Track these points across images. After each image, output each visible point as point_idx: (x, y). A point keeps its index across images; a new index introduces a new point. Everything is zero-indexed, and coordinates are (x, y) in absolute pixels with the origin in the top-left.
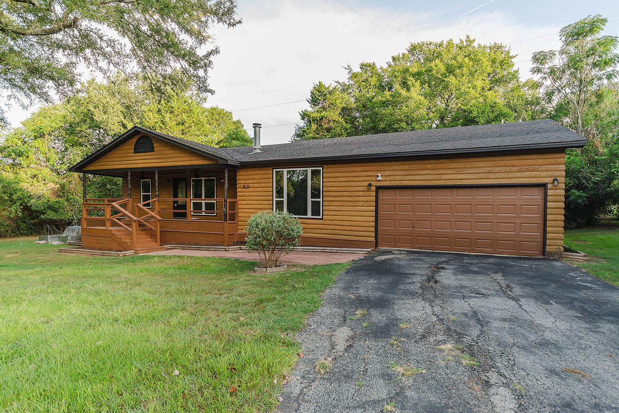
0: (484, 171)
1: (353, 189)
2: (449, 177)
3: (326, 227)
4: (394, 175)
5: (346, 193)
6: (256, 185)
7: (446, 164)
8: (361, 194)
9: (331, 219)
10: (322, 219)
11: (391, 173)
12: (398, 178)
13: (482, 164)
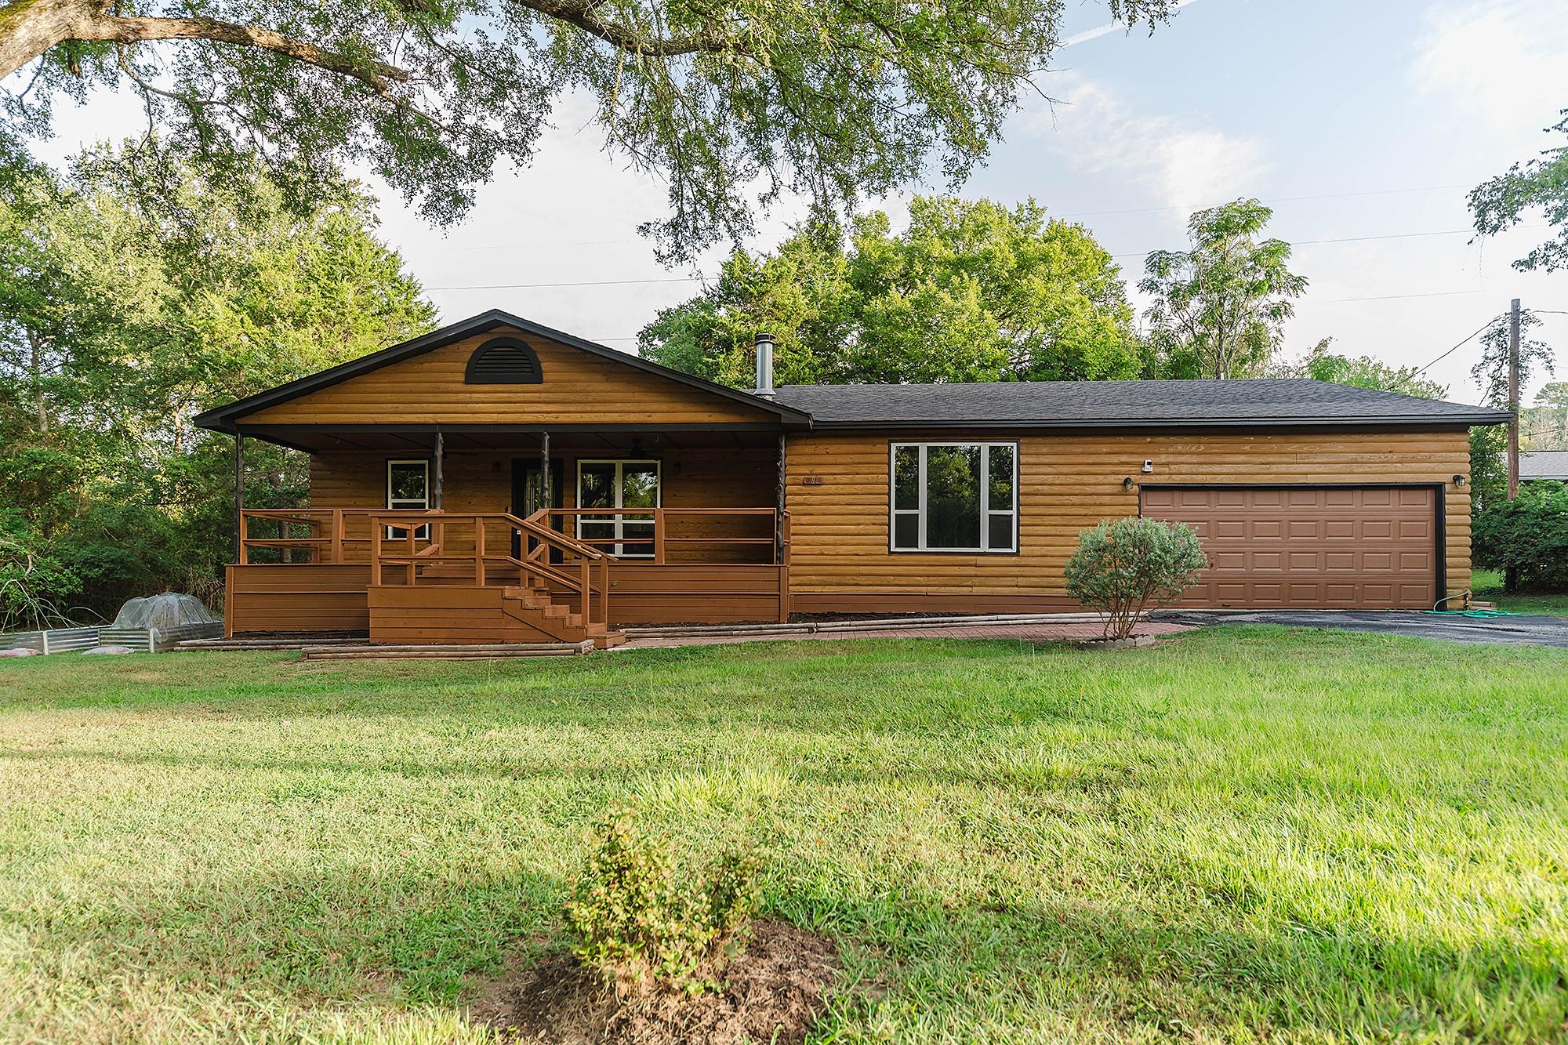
0: (1345, 459)
1: (1088, 489)
2: (1282, 468)
3: (1027, 571)
4: (1176, 463)
5: (1074, 499)
6: (840, 479)
7: (1275, 444)
8: (1107, 500)
9: (1039, 553)
10: (1017, 554)
11: (1171, 459)
12: (1184, 468)
13: (1340, 447)
